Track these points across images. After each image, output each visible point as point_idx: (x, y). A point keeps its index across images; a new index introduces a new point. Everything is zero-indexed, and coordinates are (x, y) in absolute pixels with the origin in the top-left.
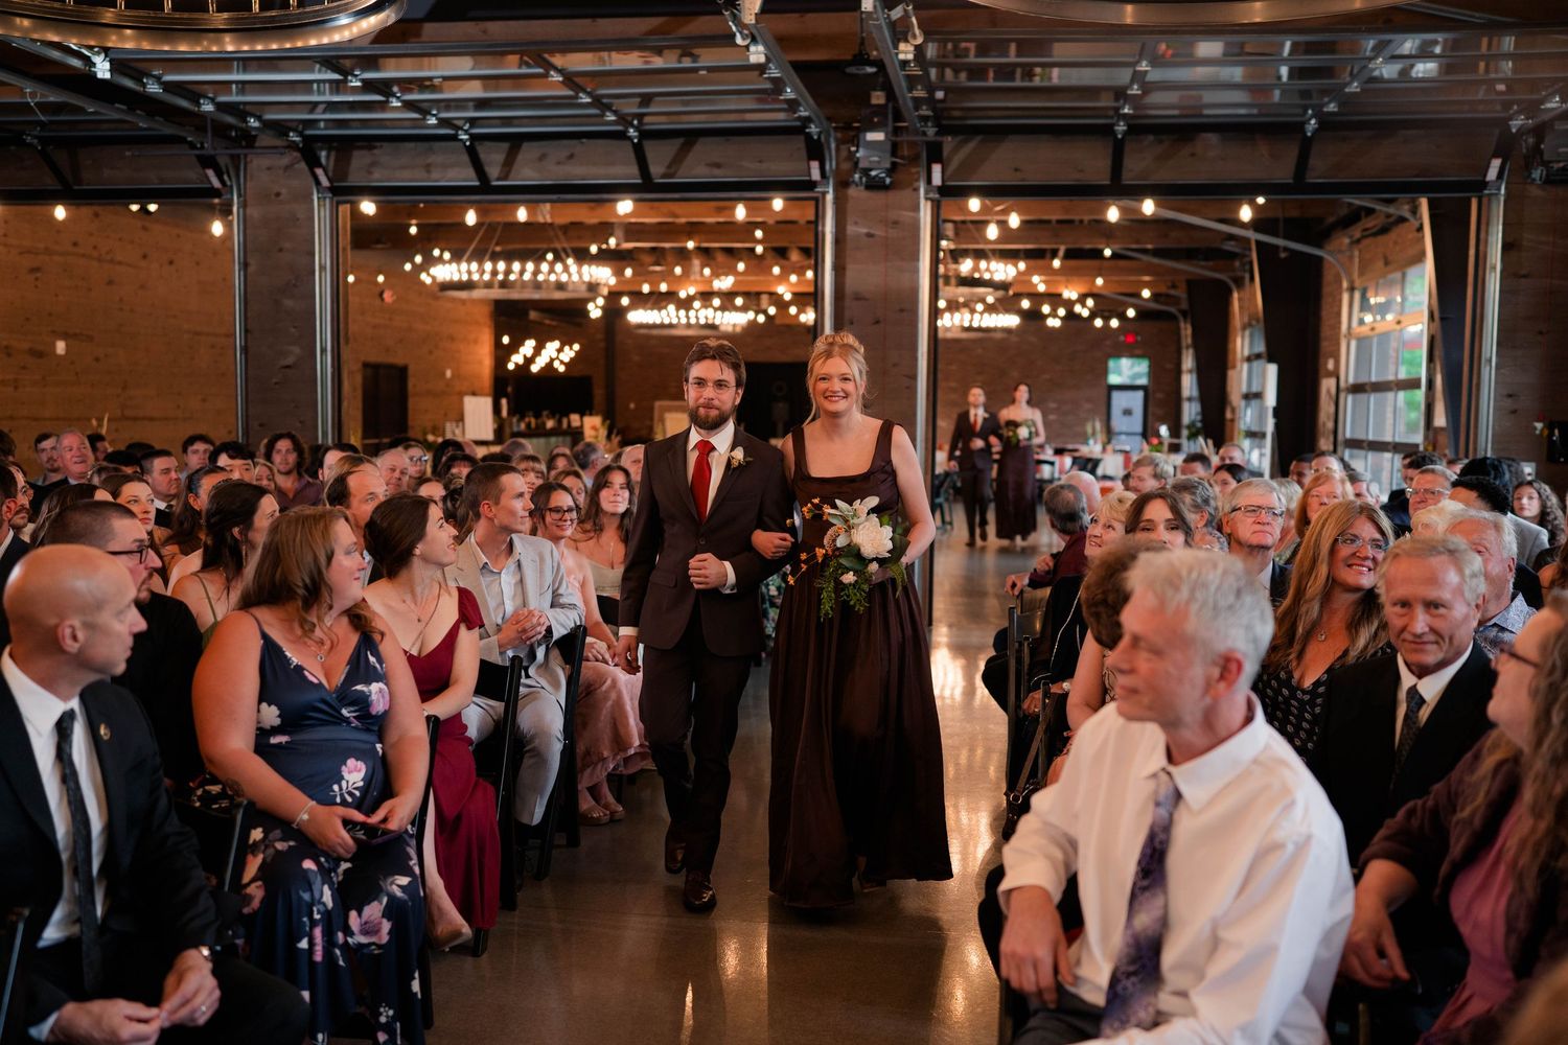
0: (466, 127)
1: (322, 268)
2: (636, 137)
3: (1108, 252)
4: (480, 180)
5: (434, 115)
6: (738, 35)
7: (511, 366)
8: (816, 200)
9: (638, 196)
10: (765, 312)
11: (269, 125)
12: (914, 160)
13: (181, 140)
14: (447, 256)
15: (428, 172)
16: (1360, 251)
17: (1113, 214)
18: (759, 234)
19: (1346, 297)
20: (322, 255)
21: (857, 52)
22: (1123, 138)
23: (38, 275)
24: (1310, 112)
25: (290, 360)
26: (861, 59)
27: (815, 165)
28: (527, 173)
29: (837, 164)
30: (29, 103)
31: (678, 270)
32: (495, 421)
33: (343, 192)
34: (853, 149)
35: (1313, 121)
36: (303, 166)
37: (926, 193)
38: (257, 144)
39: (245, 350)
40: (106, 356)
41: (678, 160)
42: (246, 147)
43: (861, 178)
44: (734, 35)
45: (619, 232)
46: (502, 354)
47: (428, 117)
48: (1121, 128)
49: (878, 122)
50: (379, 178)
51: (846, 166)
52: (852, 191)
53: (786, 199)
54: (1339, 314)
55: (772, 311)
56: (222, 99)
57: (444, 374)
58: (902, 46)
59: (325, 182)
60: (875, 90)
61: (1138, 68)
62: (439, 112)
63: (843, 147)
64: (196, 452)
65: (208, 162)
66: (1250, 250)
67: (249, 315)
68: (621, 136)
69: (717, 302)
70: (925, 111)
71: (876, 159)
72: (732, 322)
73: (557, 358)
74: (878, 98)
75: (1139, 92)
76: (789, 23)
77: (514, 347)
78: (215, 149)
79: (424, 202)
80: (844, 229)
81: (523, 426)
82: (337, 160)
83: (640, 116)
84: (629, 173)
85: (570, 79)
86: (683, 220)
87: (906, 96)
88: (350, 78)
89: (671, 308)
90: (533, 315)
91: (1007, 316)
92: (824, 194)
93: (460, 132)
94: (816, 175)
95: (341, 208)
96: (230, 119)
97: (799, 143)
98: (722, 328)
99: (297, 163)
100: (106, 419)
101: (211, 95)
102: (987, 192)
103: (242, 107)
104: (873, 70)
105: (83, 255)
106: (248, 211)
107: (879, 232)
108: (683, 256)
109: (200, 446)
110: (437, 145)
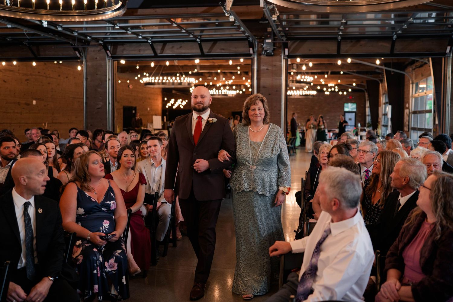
0: (150, 39)
1: (109, 79)
2: (199, 41)
3: (342, 73)
4: (154, 54)
5: (141, 36)
6: (226, 13)
7: (167, 107)
8: (252, 59)
9: (200, 58)
10: (242, 90)
11: (93, 39)
12: (280, 47)
13: (69, 43)
14: (147, 75)
15: (140, 52)
16: (415, 72)
17: (339, 62)
18: (239, 68)
19: (411, 86)
20: (109, 76)
21: (262, 17)
22: (340, 41)
23: (28, 81)
24: (394, 33)
25: (99, 106)
26: (264, 19)
27: (251, 49)
28: (168, 52)
29: (258, 49)
30: (24, 34)
31: (215, 79)
32: (162, 123)
33: (115, 58)
34: (262, 44)
35: (395, 36)
36: (103, 50)
37: (284, 57)
38: (91, 44)
39: (87, 103)
40: (48, 105)
41: (211, 48)
42: (87, 45)
43: (264, 53)
44: (225, 13)
45: (198, 68)
46: (165, 103)
47: (139, 36)
48: (339, 38)
49: (270, 37)
50: (125, 54)
51: (260, 49)
52: (262, 57)
53: (244, 59)
54: (409, 91)
55: (244, 90)
56: (80, 32)
57: (147, 109)
58: (273, 16)
59: (110, 55)
60: (269, 27)
61: (342, 22)
62: (142, 34)
63: (260, 44)
64: (73, 132)
65: (76, 49)
66: (383, 71)
67: (88, 93)
68: (195, 41)
69: (228, 88)
70: (282, 34)
71: (269, 47)
72: (232, 94)
73: (181, 104)
74: (269, 30)
75: (343, 28)
77: (168, 101)
78: (78, 45)
79: (140, 60)
80: (260, 68)
81: (171, 124)
82: (113, 49)
83: (200, 36)
84: (197, 51)
85: (179, 25)
86: (216, 64)
87: (276, 31)
88: (116, 26)
89: (214, 89)
90: (174, 92)
91: (313, 91)
92: (254, 57)
93: (148, 40)
94: (251, 52)
95: (114, 62)
96: (82, 37)
97: (247, 43)
98: (229, 95)
99: (102, 49)
100: (47, 124)
101: (76, 31)
102: (302, 57)
103: (86, 34)
104: (267, 22)
105: (41, 76)
106: (88, 63)
107: (270, 68)
108: (217, 74)
109: (74, 131)
110: (142, 44)
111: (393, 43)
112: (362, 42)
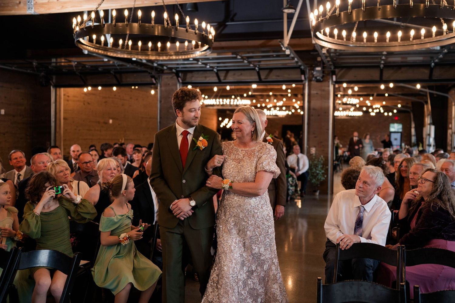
0: (216, 67)
2: (258, 70)
3: (386, 95)
4: (218, 80)
5: (209, 66)
6: (283, 48)
7: (221, 126)
8: (303, 85)
9: (258, 84)
10: (291, 111)
11: (169, 68)
12: (328, 74)
13: (147, 72)
14: (206, 97)
15: (206, 79)
17: (382, 87)
18: (289, 91)
19: (453, 107)
22: (383, 68)
23: (106, 103)
24: (432, 61)
26: (315, 50)
27: (303, 76)
28: (230, 79)
29: (309, 76)
31: (267, 100)
33: (185, 84)
34: (313, 72)
35: (433, 64)
36: (175, 77)
37: (332, 82)
38: (164, 72)
39: (160, 122)
41: (268, 75)
42: (162, 73)
43: (315, 79)
45: (252, 90)
46: (219, 123)
47: (207, 66)
48: (382, 66)
49: (319, 65)
50: (194, 80)
51: (311, 76)
52: (314, 83)
53: (295, 84)
55: (293, 111)
60: (318, 57)
62: (210, 64)
63: (310, 71)
65: (153, 77)
66: (427, 94)
67: (161, 114)
68: (254, 70)
69: (278, 108)
70: (330, 63)
71: (318, 74)
72: (282, 115)
74: (319, 59)
75: (385, 58)
76: (296, 41)
77: (222, 121)
78: (155, 74)
79: (205, 86)
80: (311, 92)
82: (184, 76)
83: (259, 65)
84: (256, 78)
85: (242, 58)
86: (269, 88)
87: (325, 61)
90: (228, 112)
91: (358, 112)
92: (305, 83)
93: (214, 69)
94: (303, 78)
97: (299, 70)
98: (279, 116)
101: (156, 62)
102: (348, 82)
103: (163, 65)
104: (317, 53)
105: (117, 98)
106: (162, 89)
107: (319, 92)
108: (269, 96)
110: (209, 72)
111: (431, 70)
112: (403, 69)
